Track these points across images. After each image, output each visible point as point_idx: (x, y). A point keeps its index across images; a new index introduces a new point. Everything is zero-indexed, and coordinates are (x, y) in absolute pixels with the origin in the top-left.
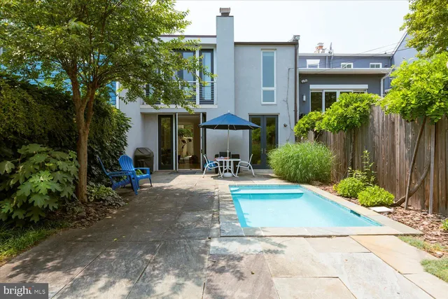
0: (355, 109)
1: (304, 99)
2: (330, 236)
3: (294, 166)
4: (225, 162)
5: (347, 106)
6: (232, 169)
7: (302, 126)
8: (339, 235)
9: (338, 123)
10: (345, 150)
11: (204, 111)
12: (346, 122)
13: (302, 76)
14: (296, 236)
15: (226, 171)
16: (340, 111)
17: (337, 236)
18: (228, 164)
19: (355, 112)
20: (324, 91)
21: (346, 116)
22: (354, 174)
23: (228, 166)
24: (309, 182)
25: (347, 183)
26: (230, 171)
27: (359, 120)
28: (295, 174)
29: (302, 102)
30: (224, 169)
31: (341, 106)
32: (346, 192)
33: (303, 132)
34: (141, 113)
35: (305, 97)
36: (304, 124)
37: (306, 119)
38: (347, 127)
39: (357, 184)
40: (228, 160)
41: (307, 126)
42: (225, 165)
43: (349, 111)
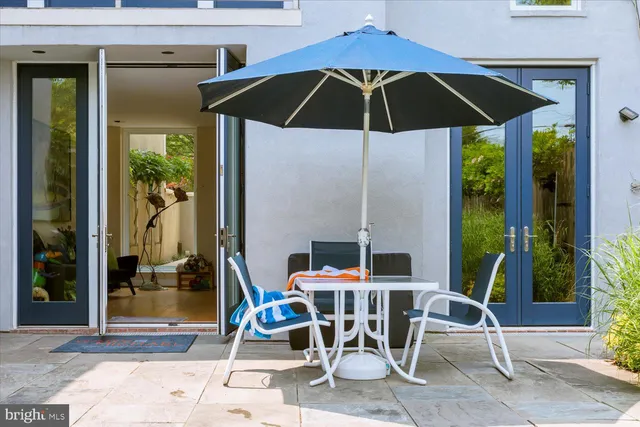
4: (350, 295)
11: (233, 39)
15: (350, 346)
18: (361, 305)
23: (361, 316)
30: (341, 336)
40: (362, 288)
42: (349, 310)
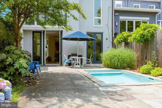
0: (148, 31)
1: (117, 24)
2: (145, 85)
3: (117, 60)
4: (76, 59)
5: (144, 30)
6: (80, 63)
7: (119, 39)
8: (149, 84)
9: (141, 38)
10: (142, 52)
11: (61, 30)
12: (144, 38)
13: (116, 11)
14: (132, 85)
15: (77, 64)
16: (141, 32)
17: (148, 85)
19: (148, 33)
20: (127, 20)
21: (144, 34)
22: (148, 63)
23: (78, 61)
24: (124, 68)
25: (144, 67)
26: (78, 64)
27: (150, 37)
28: (117, 65)
29: (116, 26)
31: (141, 29)
32: (145, 72)
33: (120, 43)
34: (23, 30)
35: (117, 23)
36: (120, 39)
37: (121, 36)
38: (144, 40)
39: (149, 68)
40: (78, 58)
41: (121, 39)
42: (76, 61)
43: (146, 32)
